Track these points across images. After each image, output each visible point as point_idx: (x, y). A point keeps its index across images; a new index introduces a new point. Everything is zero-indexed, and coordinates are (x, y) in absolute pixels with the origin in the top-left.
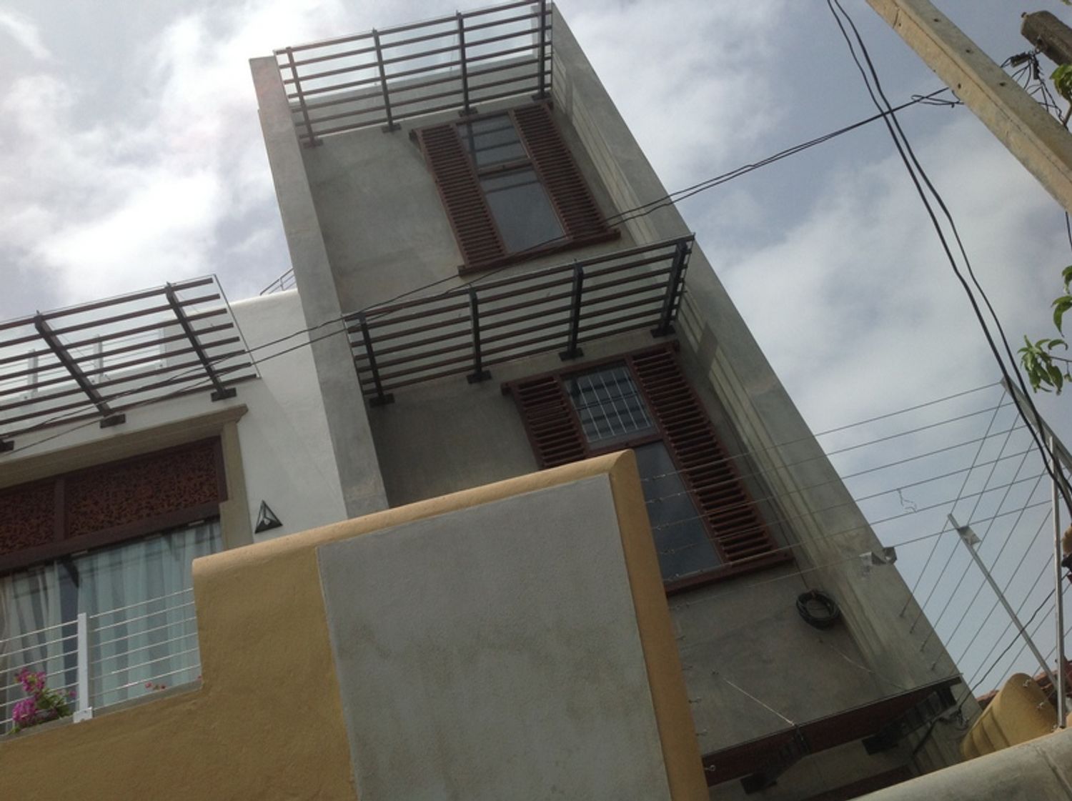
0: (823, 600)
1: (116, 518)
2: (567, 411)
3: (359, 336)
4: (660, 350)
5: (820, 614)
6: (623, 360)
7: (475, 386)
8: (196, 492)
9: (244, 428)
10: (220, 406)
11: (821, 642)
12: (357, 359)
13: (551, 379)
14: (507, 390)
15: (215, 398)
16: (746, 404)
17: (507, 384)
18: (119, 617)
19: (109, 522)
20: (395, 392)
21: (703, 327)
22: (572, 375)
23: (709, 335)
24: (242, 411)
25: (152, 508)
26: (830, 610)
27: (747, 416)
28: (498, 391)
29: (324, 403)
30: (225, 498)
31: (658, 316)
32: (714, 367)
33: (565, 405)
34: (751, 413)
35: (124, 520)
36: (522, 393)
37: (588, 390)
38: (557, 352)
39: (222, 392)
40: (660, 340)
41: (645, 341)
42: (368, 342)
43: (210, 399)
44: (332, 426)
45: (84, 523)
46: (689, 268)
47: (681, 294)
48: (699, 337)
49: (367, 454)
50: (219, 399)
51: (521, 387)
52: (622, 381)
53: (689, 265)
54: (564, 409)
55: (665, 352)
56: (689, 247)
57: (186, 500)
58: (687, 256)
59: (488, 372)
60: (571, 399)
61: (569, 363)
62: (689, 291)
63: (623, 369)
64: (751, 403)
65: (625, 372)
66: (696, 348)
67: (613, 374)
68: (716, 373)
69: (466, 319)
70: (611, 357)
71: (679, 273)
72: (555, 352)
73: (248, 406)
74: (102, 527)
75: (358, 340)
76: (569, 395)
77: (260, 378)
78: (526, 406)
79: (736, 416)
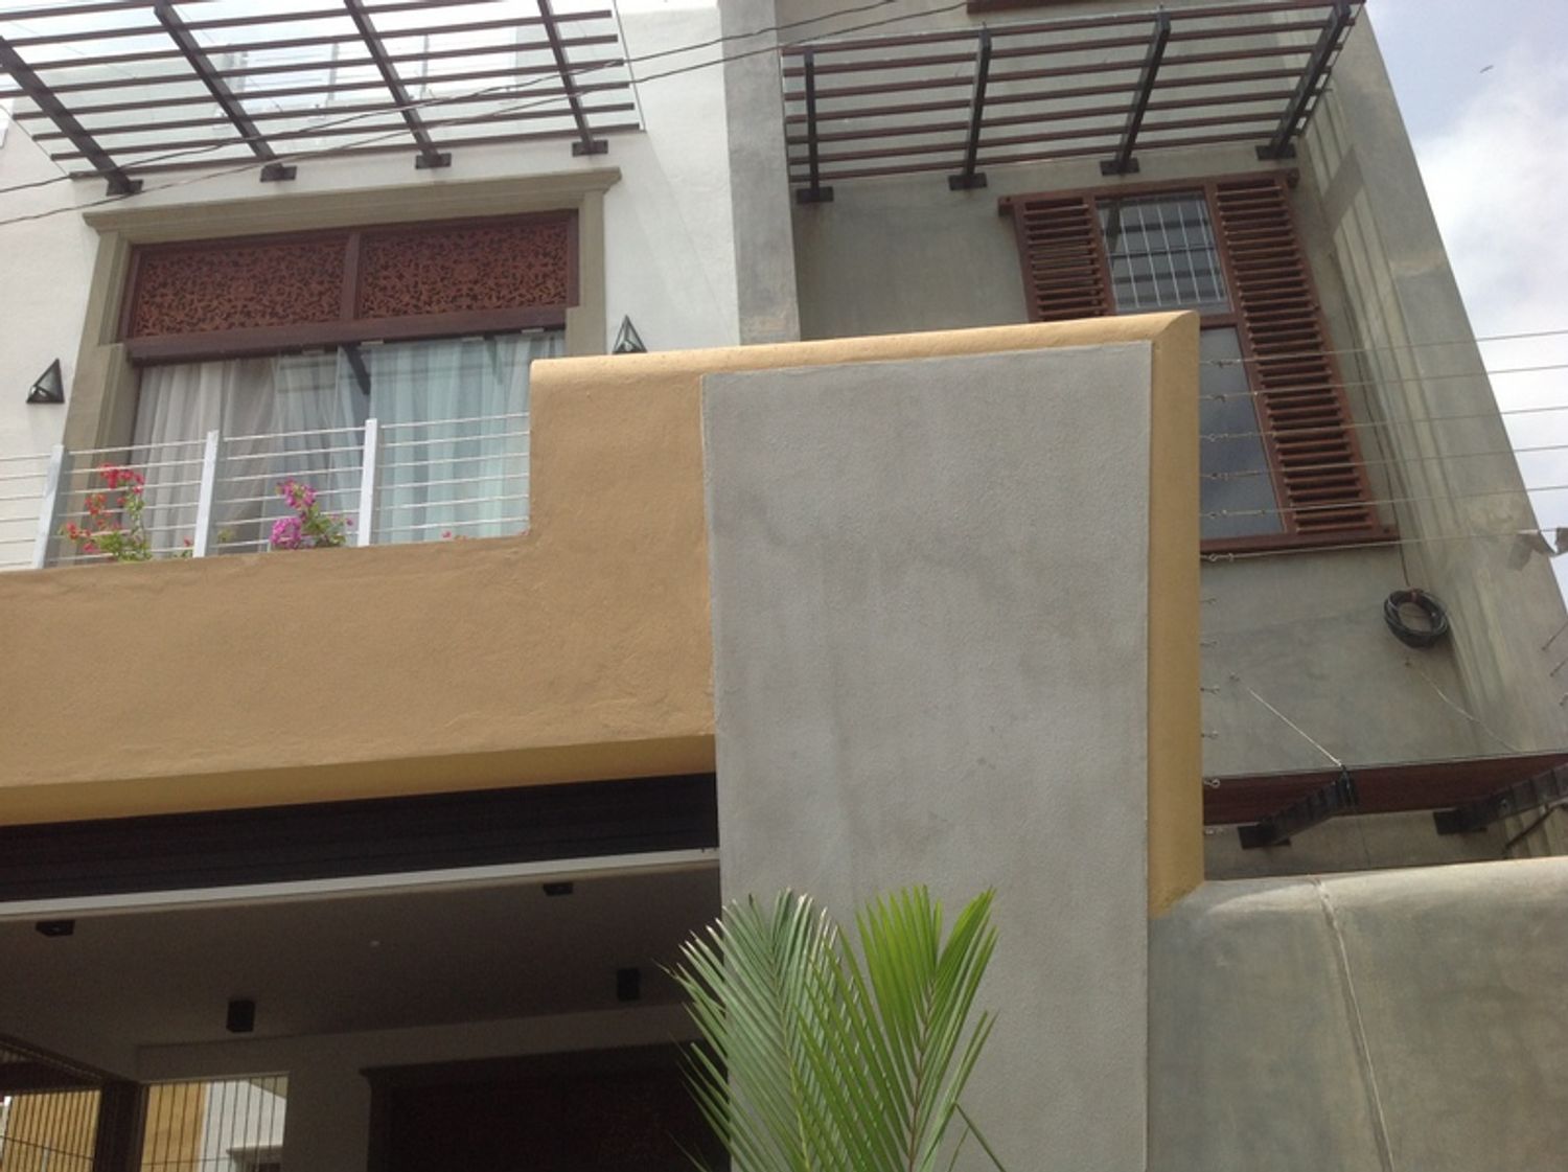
0: (1427, 606)
1: (425, 303)
2: (1095, 255)
3: (799, 84)
4: (1265, 181)
5: (1416, 624)
6: (1202, 188)
7: (960, 195)
8: (537, 285)
9: (613, 202)
10: (583, 164)
11: (1408, 664)
12: (791, 121)
13: (1079, 201)
14: (1006, 209)
15: (578, 151)
16: (1385, 289)
17: (1008, 199)
18: (419, 434)
19: (416, 306)
20: (835, 184)
21: (1344, 152)
22: (1114, 200)
23: (1351, 167)
24: (613, 177)
25: (475, 298)
26: (1434, 622)
27: (1381, 309)
28: (993, 207)
29: (732, 182)
30: (576, 303)
31: (1273, 125)
32: (1348, 221)
33: (1093, 245)
34: (1389, 303)
35: (435, 308)
36: (1030, 218)
37: (1134, 229)
38: (1099, 160)
39: (589, 143)
40: (1268, 166)
41: (1244, 162)
42: (811, 95)
43: (569, 152)
44: (738, 221)
45: (382, 301)
46: (1343, 52)
47: (1319, 93)
48: (1333, 170)
49: (782, 271)
50: (583, 154)
51: (1030, 206)
52: (1192, 223)
53: (1345, 47)
54: (1091, 252)
55: (1273, 185)
56: (1353, 15)
57: (521, 295)
58: (1346, 29)
59: (983, 175)
60: (1105, 239)
61: (1114, 181)
62: (1335, 90)
63: (1198, 203)
64: (1393, 286)
65: (1200, 210)
66: (1324, 184)
67: (1180, 211)
68: (1347, 231)
69: (966, 81)
70: (1184, 180)
71: (1326, 57)
72: (1096, 159)
73: (623, 172)
74: (405, 312)
75: (797, 90)
76: (1102, 231)
77: (644, 131)
78: (1033, 238)
79: (1363, 306)
